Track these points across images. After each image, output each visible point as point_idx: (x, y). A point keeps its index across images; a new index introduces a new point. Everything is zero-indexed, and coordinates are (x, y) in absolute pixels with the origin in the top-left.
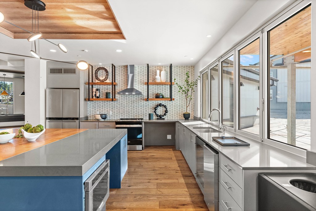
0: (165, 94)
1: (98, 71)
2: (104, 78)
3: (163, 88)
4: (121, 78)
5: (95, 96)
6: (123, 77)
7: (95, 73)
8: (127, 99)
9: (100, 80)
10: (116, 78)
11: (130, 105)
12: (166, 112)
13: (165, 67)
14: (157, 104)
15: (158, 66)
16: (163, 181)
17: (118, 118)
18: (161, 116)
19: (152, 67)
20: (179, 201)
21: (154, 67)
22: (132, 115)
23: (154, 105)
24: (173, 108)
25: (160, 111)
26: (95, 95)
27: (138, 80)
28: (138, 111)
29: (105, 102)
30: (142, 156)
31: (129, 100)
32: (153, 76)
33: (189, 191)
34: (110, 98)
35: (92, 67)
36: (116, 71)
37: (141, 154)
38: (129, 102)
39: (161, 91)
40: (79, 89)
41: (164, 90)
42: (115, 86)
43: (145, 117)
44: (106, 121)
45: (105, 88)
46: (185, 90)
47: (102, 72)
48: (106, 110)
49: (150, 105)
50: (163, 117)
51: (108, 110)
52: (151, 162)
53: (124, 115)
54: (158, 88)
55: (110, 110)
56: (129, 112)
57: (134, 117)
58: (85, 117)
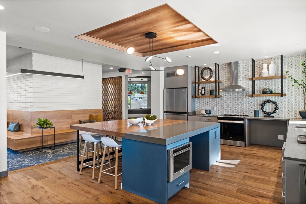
0: (275, 89)
1: (203, 71)
2: (209, 77)
3: (272, 83)
4: (225, 76)
5: (201, 94)
6: (227, 74)
7: (201, 73)
8: (230, 96)
9: (205, 79)
10: (220, 76)
11: (234, 101)
12: (276, 108)
13: (275, 59)
14: (265, 100)
15: (266, 59)
16: (252, 175)
17: (221, 114)
18: (270, 114)
19: (258, 61)
20: (259, 193)
21: (261, 61)
22: (237, 111)
23: (262, 101)
24: (286, 105)
25: (269, 108)
26: (201, 92)
27: (242, 76)
28: (242, 107)
29: (210, 99)
30: (242, 152)
31: (233, 97)
32: (260, 70)
33: (275, 189)
34: (214, 95)
35: (199, 68)
36: (220, 69)
37: (242, 150)
38: (233, 99)
39: (269, 87)
40: (187, 88)
41: (274, 85)
42: (219, 83)
43: (250, 114)
44: (211, 116)
45: (210, 86)
46: (303, 84)
47: (208, 72)
48: (211, 106)
49: (256, 101)
50: (272, 115)
51: (213, 106)
52: (248, 158)
53: (228, 111)
54: (266, 83)
55: (214, 106)
56: (233, 108)
57: (238, 113)
58: (192, 112)
